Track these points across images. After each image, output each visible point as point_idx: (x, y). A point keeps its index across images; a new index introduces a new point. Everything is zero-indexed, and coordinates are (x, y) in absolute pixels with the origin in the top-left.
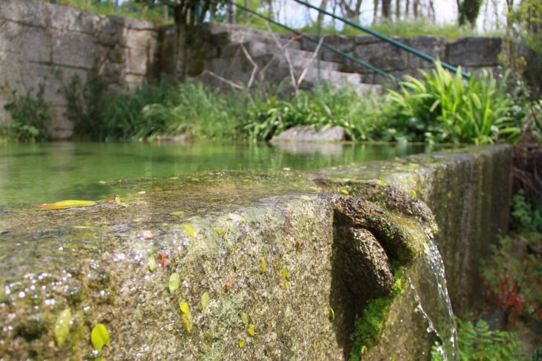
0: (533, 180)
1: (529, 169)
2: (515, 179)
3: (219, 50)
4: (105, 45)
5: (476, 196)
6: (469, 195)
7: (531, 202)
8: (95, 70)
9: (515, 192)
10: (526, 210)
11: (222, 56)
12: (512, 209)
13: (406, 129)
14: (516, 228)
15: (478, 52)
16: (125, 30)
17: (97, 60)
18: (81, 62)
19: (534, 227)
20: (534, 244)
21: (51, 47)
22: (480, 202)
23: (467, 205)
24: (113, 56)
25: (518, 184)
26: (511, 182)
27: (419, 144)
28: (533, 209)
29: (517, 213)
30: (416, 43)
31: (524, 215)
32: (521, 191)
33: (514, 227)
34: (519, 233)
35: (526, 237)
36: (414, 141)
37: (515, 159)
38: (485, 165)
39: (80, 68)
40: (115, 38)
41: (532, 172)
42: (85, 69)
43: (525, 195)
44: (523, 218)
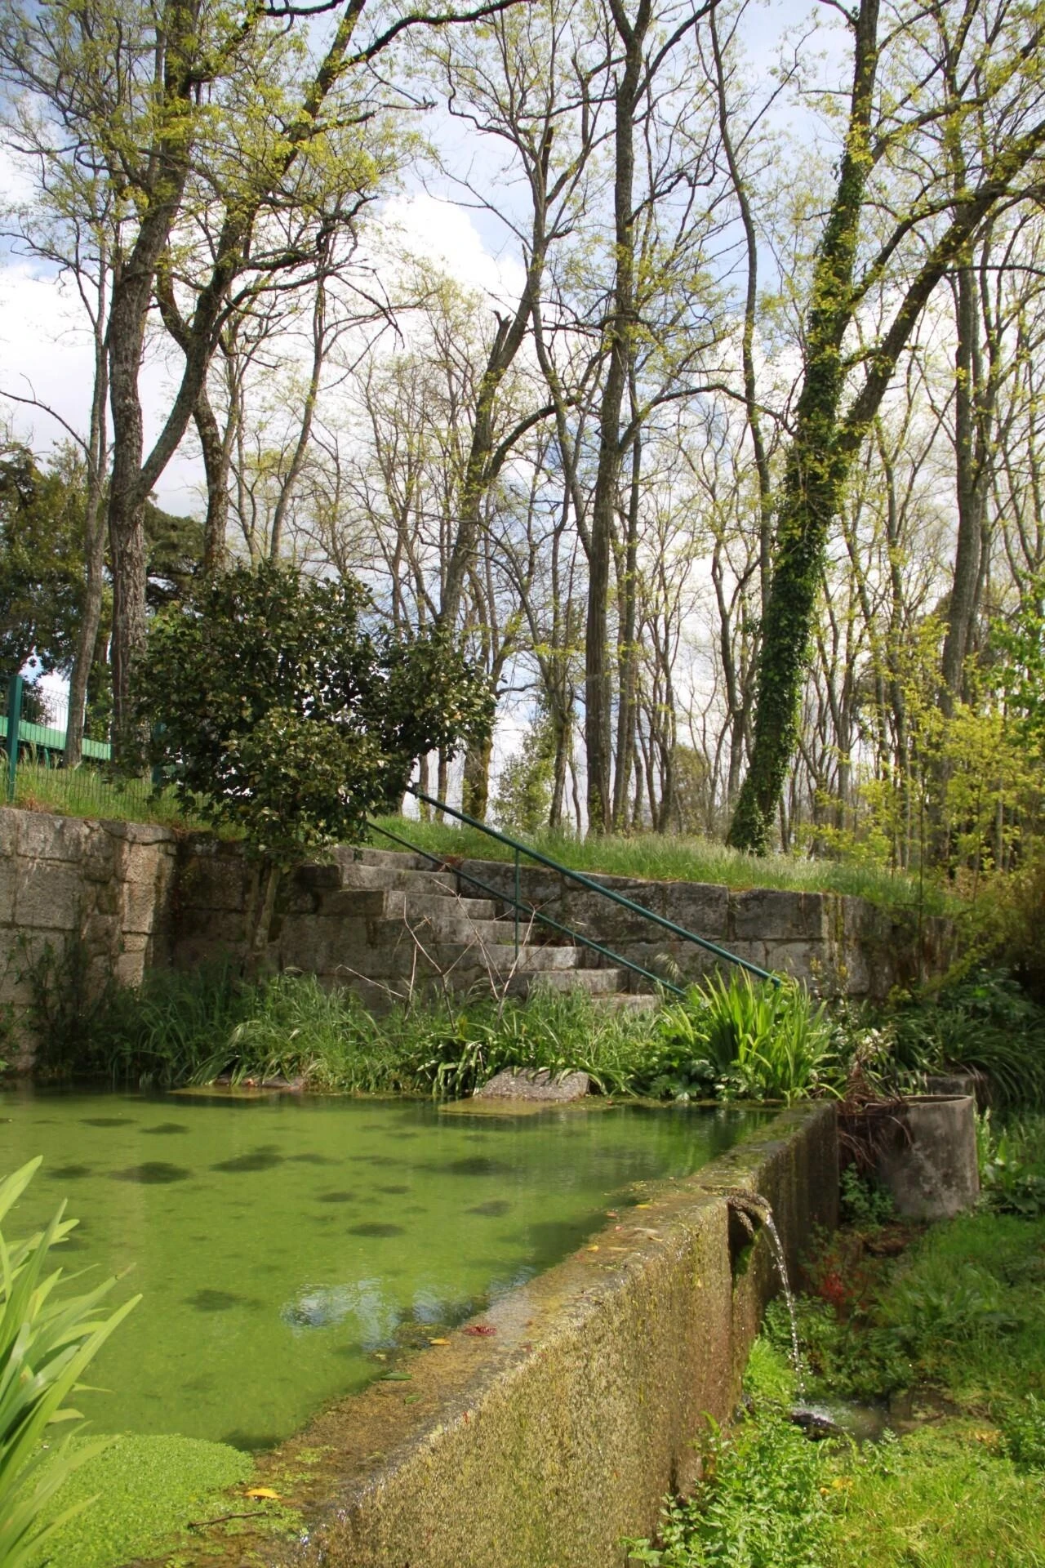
0: (868, 1148)
1: (861, 1132)
2: (843, 1147)
3: (318, 899)
4: (94, 882)
5: (789, 1184)
6: (783, 1184)
7: (869, 1181)
8: (76, 930)
9: (844, 1167)
10: (862, 1192)
11: (324, 910)
12: (843, 1192)
13: (684, 1078)
14: (849, 1220)
15: (784, 917)
16: (126, 847)
17: (81, 913)
18: (57, 919)
19: (873, 1217)
20: (873, 1240)
21: (15, 893)
22: (794, 1189)
23: (782, 1194)
24: (104, 900)
25: (847, 1156)
26: (837, 1153)
27: (708, 1102)
28: (872, 1190)
29: (849, 1198)
30: (676, 895)
31: (858, 1199)
32: (853, 1166)
33: (847, 1217)
34: (852, 1226)
35: (861, 1231)
36: (699, 1097)
37: (841, 1118)
38: (797, 1150)
39: (55, 929)
40: (110, 866)
41: (865, 1137)
42: (62, 930)
43: (858, 1171)
44: (858, 1204)
